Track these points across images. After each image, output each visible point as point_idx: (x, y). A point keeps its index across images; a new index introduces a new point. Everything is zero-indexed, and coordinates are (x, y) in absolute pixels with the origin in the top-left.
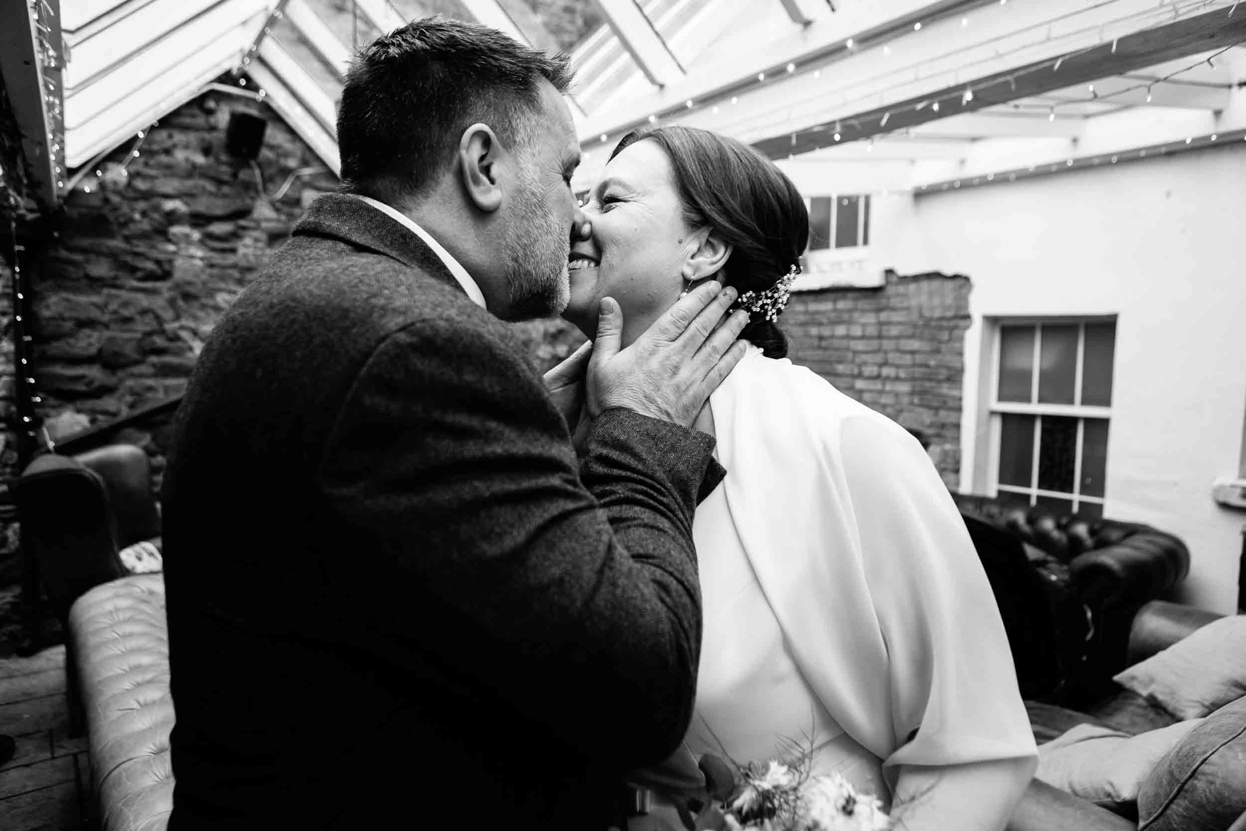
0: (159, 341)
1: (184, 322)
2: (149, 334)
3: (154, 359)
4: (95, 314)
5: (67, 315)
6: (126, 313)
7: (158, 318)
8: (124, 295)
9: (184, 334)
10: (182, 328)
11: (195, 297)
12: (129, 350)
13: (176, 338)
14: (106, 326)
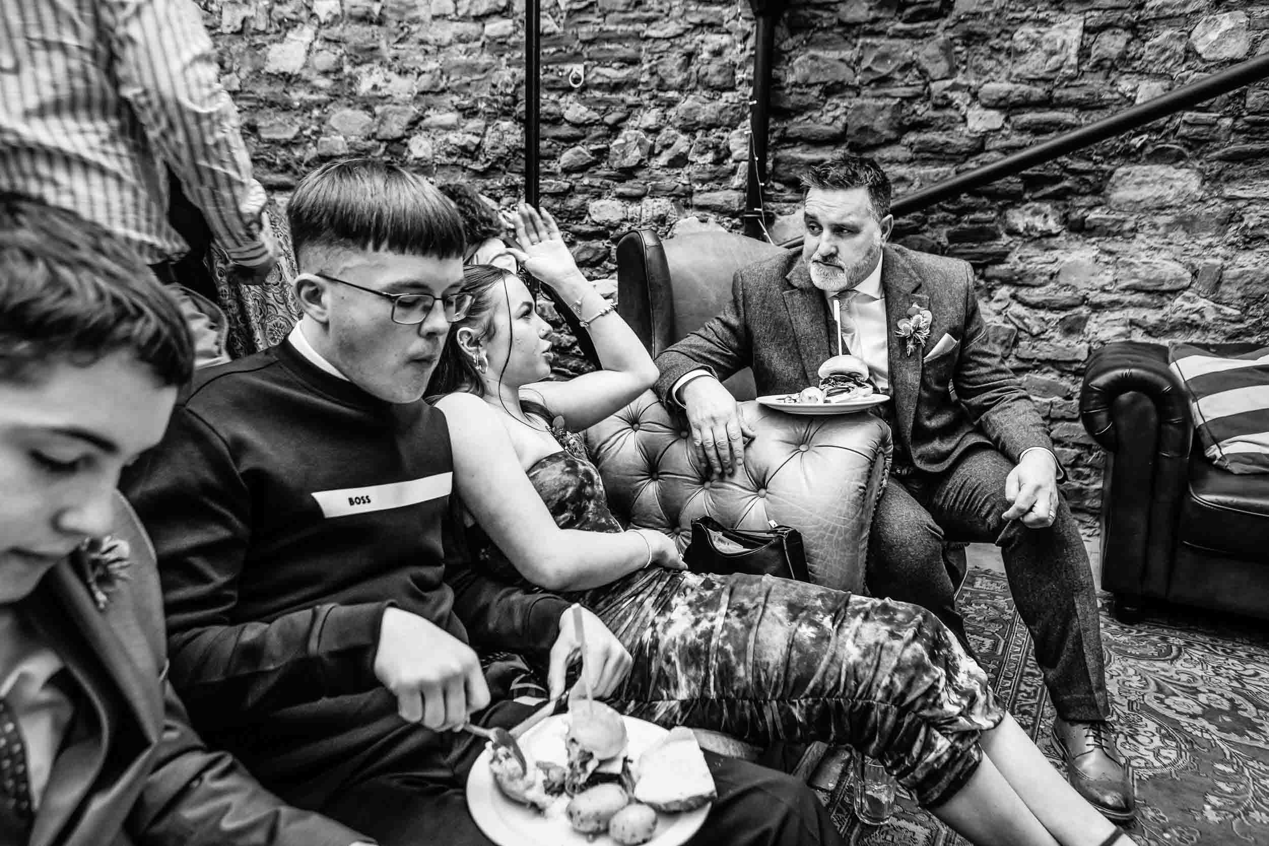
0: (922, 110)
1: (959, 79)
2: (910, 99)
3: (912, 137)
4: (845, 74)
5: (812, 80)
6: (882, 70)
7: (923, 73)
8: (883, 43)
9: (958, 97)
10: (955, 87)
11: (983, 38)
12: (880, 123)
13: (948, 104)
14: (857, 90)
